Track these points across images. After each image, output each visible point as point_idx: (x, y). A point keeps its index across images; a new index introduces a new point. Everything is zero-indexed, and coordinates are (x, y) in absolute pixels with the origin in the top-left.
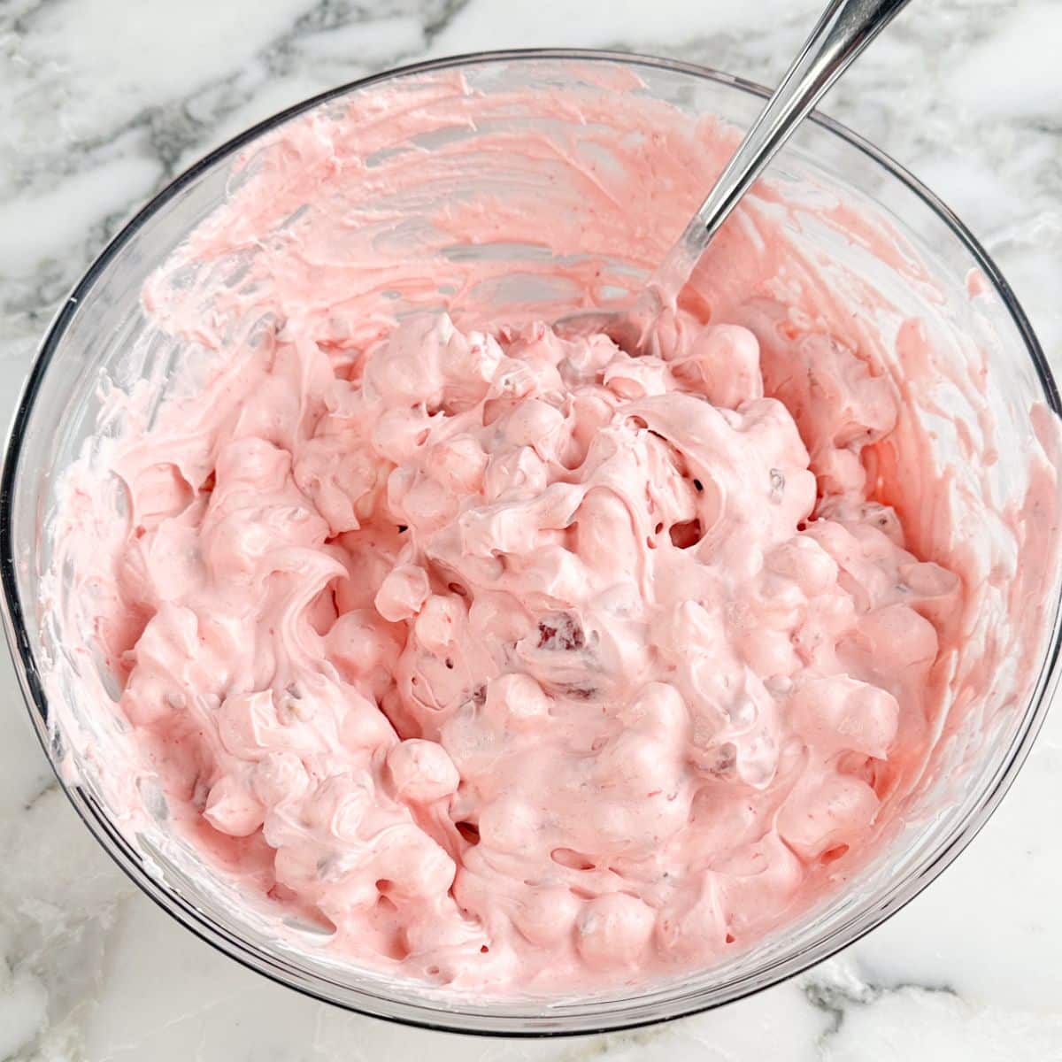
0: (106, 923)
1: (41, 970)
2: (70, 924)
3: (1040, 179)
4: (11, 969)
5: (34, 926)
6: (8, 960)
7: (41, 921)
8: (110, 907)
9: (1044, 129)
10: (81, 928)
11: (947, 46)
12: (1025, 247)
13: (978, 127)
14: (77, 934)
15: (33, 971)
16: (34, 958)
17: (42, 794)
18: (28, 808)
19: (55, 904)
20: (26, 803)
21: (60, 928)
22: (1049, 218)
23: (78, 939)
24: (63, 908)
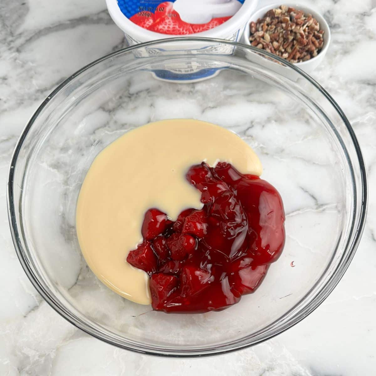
0: (53, 356)
1: (30, 372)
2: (40, 356)
3: (368, 101)
4: (20, 372)
5: (27, 357)
6: (18, 369)
7: (30, 356)
8: (54, 350)
9: (369, 84)
10: (44, 358)
11: (335, 56)
12: (363, 124)
13: (346, 83)
14: (42, 360)
15: (27, 372)
16: (27, 368)
17: (30, 312)
18: (25, 317)
19: (35, 350)
20: (24, 315)
21: (37, 358)
22: (371, 114)
23: (43, 362)
24: (37, 351)
